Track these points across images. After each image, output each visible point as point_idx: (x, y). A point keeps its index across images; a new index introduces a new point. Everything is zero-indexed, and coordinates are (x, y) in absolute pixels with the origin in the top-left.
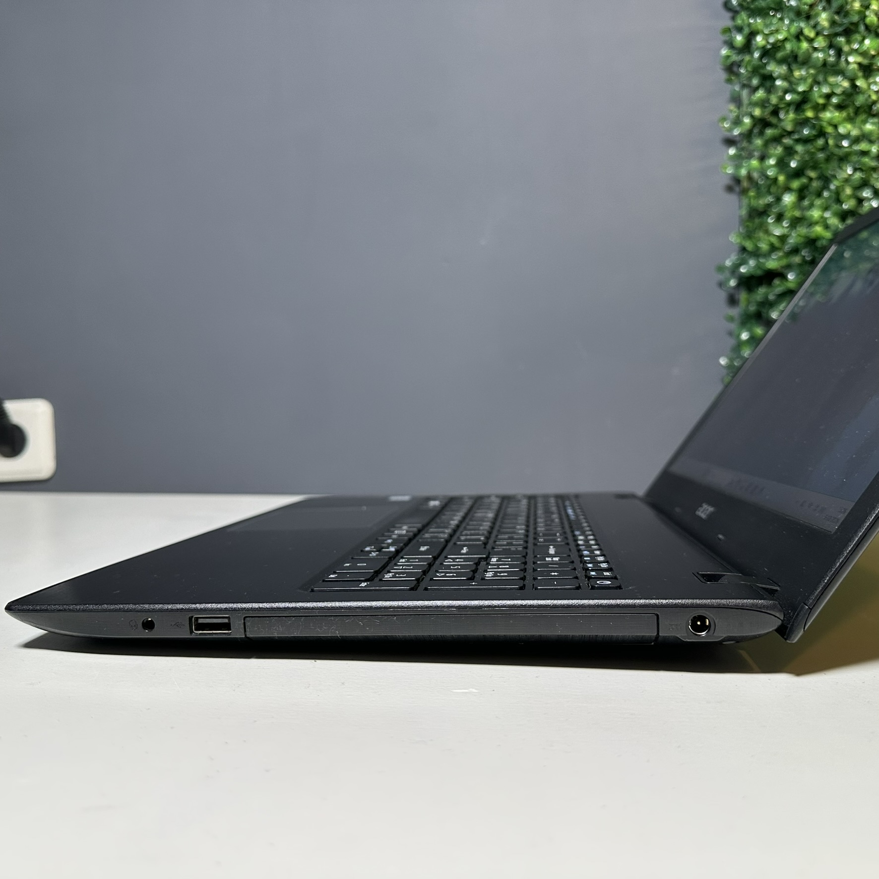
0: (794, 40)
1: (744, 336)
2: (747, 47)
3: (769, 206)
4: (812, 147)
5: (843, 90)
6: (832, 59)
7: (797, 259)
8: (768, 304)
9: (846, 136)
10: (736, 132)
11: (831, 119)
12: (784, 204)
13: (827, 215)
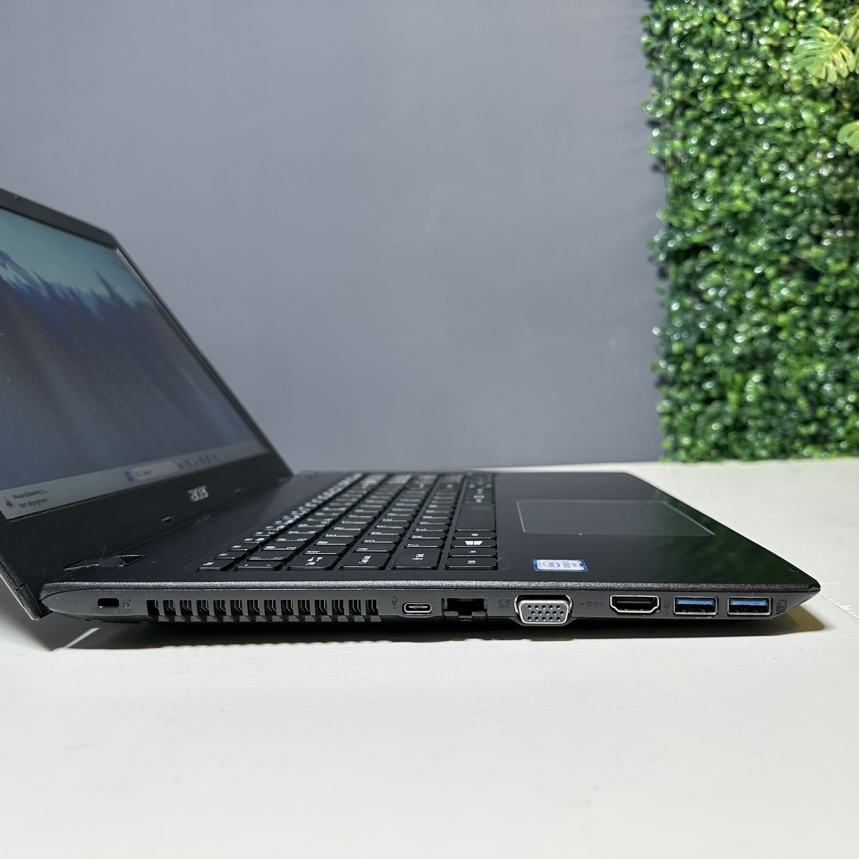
0: (709, 27)
1: (675, 307)
2: (666, 33)
3: (692, 183)
4: (730, 125)
5: (756, 71)
6: (745, 42)
7: (720, 232)
8: (695, 276)
9: (761, 114)
10: (659, 115)
11: (747, 98)
12: (706, 181)
13: (747, 189)
